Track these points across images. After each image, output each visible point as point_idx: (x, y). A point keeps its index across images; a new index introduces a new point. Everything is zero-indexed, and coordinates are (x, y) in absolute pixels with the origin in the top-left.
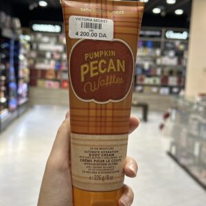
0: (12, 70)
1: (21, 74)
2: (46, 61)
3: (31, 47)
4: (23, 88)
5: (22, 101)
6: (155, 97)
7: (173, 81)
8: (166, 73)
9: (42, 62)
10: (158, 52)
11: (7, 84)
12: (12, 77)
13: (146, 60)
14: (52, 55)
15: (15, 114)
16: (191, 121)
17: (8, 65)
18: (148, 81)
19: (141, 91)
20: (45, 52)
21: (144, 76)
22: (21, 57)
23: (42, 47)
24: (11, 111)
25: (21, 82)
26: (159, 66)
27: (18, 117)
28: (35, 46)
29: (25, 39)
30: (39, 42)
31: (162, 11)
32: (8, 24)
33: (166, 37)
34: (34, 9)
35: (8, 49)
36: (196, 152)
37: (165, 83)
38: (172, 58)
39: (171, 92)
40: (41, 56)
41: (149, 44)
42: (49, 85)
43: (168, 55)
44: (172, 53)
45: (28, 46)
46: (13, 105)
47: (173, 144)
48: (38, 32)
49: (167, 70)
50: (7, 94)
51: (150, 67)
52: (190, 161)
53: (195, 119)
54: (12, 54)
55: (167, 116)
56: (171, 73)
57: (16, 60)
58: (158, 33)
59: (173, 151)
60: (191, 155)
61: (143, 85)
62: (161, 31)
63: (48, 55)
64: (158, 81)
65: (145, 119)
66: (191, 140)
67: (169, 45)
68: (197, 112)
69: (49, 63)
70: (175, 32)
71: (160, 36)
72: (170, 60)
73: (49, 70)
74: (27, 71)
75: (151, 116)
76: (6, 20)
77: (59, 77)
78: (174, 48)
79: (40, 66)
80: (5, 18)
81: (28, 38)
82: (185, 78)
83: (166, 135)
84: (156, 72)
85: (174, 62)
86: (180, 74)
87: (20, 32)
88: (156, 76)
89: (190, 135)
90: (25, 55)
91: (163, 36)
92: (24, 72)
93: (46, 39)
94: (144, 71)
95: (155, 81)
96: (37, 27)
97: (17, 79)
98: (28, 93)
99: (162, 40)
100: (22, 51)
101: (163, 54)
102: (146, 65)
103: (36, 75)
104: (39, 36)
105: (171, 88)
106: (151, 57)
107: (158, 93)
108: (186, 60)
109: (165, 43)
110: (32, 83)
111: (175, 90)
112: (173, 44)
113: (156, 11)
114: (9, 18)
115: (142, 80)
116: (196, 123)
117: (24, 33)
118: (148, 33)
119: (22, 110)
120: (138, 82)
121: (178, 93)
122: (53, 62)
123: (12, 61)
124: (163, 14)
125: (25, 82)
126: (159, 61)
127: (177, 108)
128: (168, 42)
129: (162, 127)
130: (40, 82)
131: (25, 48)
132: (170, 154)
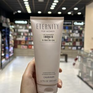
0: (7, 41)
1: (10, 43)
2: (21, 37)
3: (14, 30)
4: (11, 49)
5: (11, 55)
6: (71, 51)
7: (78, 44)
8: (74, 41)
9: (20, 37)
10: (71, 31)
11: (4, 47)
12: (7, 44)
13: (65, 35)
14: (24, 34)
15: (8, 60)
16: (88, 61)
19: (64, 49)
20: (21, 32)
21: (65, 42)
22: (10, 35)
23: (19, 30)
24: (6, 59)
25: (10, 46)
26: (71, 37)
27: (9, 62)
28: (16, 30)
30: (18, 28)
31: (72, 13)
32: (4, 21)
33: (74, 25)
34: (16, 14)
36: (91, 75)
37: (74, 45)
38: (77, 33)
39: (77, 49)
40: (19, 34)
41: (67, 28)
42: (23, 47)
43: (75, 32)
44: (77, 32)
45: (13, 30)
46: (7, 57)
47: (80, 72)
48: (18, 24)
49: (75, 39)
50: (5, 52)
51: (67, 38)
52: (88, 79)
53: (90, 60)
55: (76, 59)
56: (77, 40)
58: (70, 23)
59: (80, 75)
60: (88, 77)
61: (65, 46)
62: (72, 22)
63: (22, 34)
64: (71, 44)
65: (66, 61)
66: (88, 70)
67: (75, 28)
68: (90, 57)
69: (22, 37)
70: (78, 22)
71: (71, 24)
72: (76, 35)
73: (23, 40)
75: (69, 60)
77: (27, 44)
78: (78, 29)
79: (19, 39)
80: (3, 18)
81: (13, 27)
83: (76, 68)
84: (70, 40)
85: (78, 35)
86: (81, 40)
87: (9, 24)
88: (70, 42)
89: (87, 67)
90: (12, 34)
91: (73, 24)
92: (12, 42)
93: (21, 27)
95: (70, 44)
96: (17, 22)
98: (13, 51)
99: (72, 26)
100: (11, 32)
101: (73, 32)
103: (17, 43)
104: (18, 26)
105: (77, 47)
106: (68, 33)
107: (71, 49)
108: (84, 34)
109: (74, 27)
110: (15, 47)
111: (79, 48)
112: (77, 27)
113: (69, 13)
114: (5, 18)
115: (64, 44)
116: (90, 62)
117: (11, 25)
119: (11, 59)
121: (81, 49)
122: (24, 37)
124: (72, 14)
125: (12, 46)
126: (71, 35)
127: (81, 56)
128: (75, 27)
129: (74, 64)
130: (19, 46)
131: (12, 31)
132: (78, 76)
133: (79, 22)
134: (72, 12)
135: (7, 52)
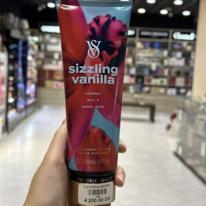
0: (20, 70)
1: (29, 74)
2: (54, 62)
3: (39, 48)
4: (31, 88)
5: (30, 101)
6: (163, 98)
7: (180, 82)
8: (173, 74)
9: (50, 63)
10: (165, 53)
11: (15, 84)
12: (20, 78)
13: (153, 61)
14: (60, 56)
15: (23, 114)
16: (197, 121)
17: (16, 66)
18: (155, 81)
19: (149, 92)
20: (53, 52)
21: (151, 77)
22: (30, 58)
23: (50, 48)
24: (19, 111)
25: (29, 82)
26: (166, 67)
27: (26, 117)
28: (43, 47)
29: (33, 40)
30: (47, 43)
31: (169, 12)
32: (16, 25)
33: (173, 38)
34: (43, 10)
35: (16, 50)
36: (203, 153)
37: (172, 84)
38: (179, 59)
39: (178, 93)
40: (49, 56)
41: (157, 45)
42: (57, 85)
43: (175, 56)
44: (179, 54)
45: (36, 47)
46: (21, 106)
47: (179, 144)
48: (47, 33)
49: (174, 71)
50: (15, 94)
51: (158, 68)
52: (197, 162)
53: (202, 120)
54: (20, 55)
55: (174, 117)
56: (178, 74)
57: (25, 60)
58: (165, 34)
59: (180, 152)
60: (197, 156)
61: (150, 86)
62: (168, 32)
63: (56, 56)
64: (165, 82)
65: (152, 119)
66: (197, 140)
67: (176, 46)
68: (203, 112)
69: (57, 64)
70: (182, 33)
71: (167, 37)
72: (177, 61)
73: (57, 71)
74: (35, 71)
75: (158, 117)
76: (15, 21)
78: (181, 49)
79: (48, 67)
80: (12, 19)
81: (36, 39)
82: (192, 78)
83: (172, 136)
84: (163, 73)
85: (181, 63)
86: (187, 75)
87: (28, 33)
88: (164, 77)
89: (196, 136)
90: (33, 56)
91: (170, 37)
92: (32, 73)
93: (54, 40)
94: (151, 72)
95: (162, 82)
96: (45, 28)
97: (25, 80)
98: (36, 93)
99: (170, 41)
100: (30, 52)
101: (170, 55)
102: (154, 66)
103: (44, 75)
104: (47, 37)
106: (159, 58)
107: (165, 93)
108: (194, 60)
109: (173, 44)
110: (40, 84)
111: (183, 91)
112: (180, 44)
113: (164, 12)
114: (17, 19)
115: (149, 81)
116: (202, 123)
117: (33, 35)
118: (156, 34)
119: (30, 110)
120: (146, 83)
121: (185, 94)
122: (61, 63)
123: (20, 62)
124: (171, 15)
125: (33, 83)
126: (166, 62)
127: (183, 109)
128: (176, 43)
129: (169, 127)
130: (48, 83)
131: (33, 49)
132: (176, 154)
133: (185, 33)
134: (170, 9)
135: (21, 95)
